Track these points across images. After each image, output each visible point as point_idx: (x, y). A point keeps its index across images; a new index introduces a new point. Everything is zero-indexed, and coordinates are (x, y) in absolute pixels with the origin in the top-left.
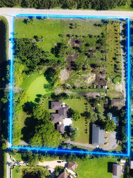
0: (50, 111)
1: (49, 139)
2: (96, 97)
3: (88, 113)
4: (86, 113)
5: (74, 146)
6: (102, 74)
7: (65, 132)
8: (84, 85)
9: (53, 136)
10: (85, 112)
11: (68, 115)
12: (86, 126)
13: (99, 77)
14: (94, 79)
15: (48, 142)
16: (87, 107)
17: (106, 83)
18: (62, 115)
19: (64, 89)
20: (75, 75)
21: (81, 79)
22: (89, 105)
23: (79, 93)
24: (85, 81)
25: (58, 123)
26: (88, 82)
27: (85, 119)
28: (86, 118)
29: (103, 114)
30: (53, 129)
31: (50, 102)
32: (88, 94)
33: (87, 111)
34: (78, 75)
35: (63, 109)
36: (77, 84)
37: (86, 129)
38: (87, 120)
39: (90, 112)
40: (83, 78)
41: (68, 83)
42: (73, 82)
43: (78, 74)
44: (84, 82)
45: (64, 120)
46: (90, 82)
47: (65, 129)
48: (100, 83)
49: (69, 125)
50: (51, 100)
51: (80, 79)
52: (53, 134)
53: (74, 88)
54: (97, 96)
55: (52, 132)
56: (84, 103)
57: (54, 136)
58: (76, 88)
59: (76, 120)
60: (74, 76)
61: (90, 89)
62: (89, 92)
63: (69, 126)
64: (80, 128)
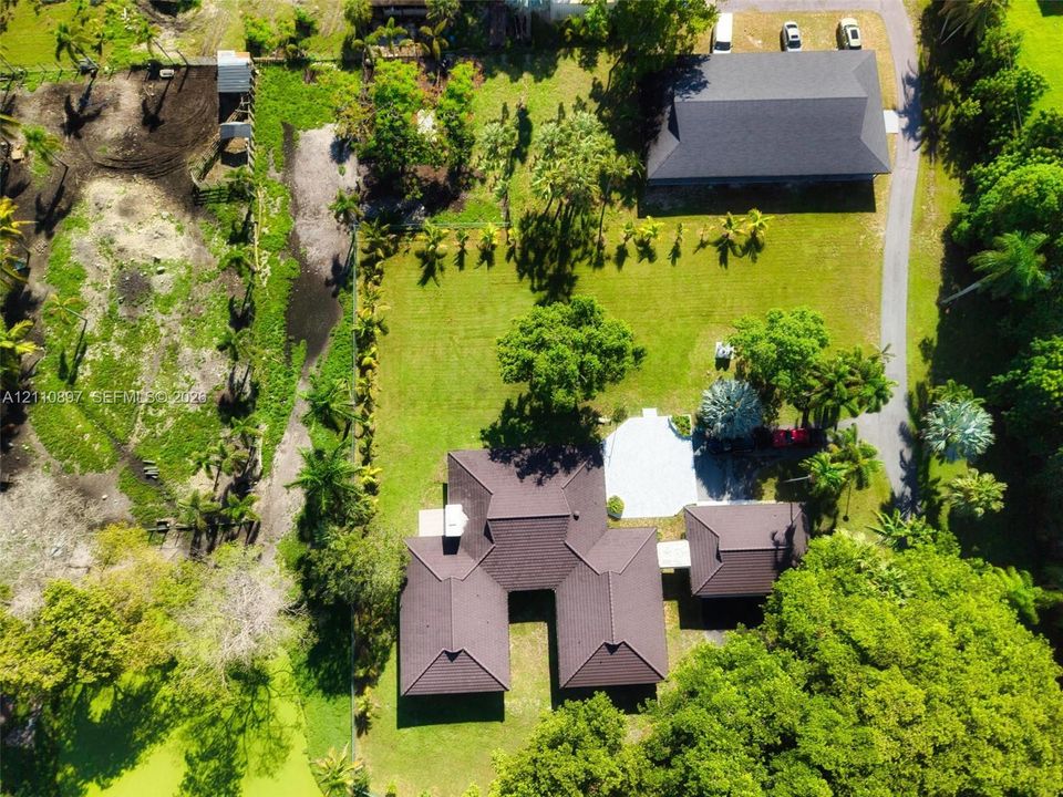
0: (527, 693)
1: (915, 721)
2: (351, 164)
3: (528, 242)
4: (539, 260)
5: (922, 379)
6: (89, 111)
7: (770, 488)
8: (204, 292)
9: (864, 657)
10: (524, 267)
11: (569, 465)
12: (676, 253)
13: (127, 141)
14: (141, 190)
15: (972, 726)
16: (462, 254)
17: (193, 74)
18: (563, 533)
19: (252, 531)
20: (81, 404)
21: (135, 330)
22: (442, 231)
23: (300, 351)
24: (162, 284)
25: (676, 584)
26: (177, 256)
27: (599, 263)
28: (586, 253)
29: (538, 80)
30: (765, 660)
31: (418, 710)
32: (313, 254)
33: (511, 253)
34: (85, 372)
35: (487, 533)
36: (196, 375)
37: (712, 253)
38: (610, 249)
39: (516, 217)
40: (122, 312)
41: (178, 489)
42: (170, 422)
43: (67, 375)
44: (169, 301)
45: (625, 515)
46: (171, 228)
47: (736, 497)
48: (190, 131)
49: (689, 444)
50: (382, 697)
51: (133, 341)
52: (833, 650)
53: (234, 406)
54: (340, 150)
55: (800, 668)
56: (424, 281)
57: (868, 640)
58: (235, 388)
59: (611, 341)
60: (89, 415)
61: (261, 229)
62: (291, 244)
63: (698, 439)
64: (709, 315)
